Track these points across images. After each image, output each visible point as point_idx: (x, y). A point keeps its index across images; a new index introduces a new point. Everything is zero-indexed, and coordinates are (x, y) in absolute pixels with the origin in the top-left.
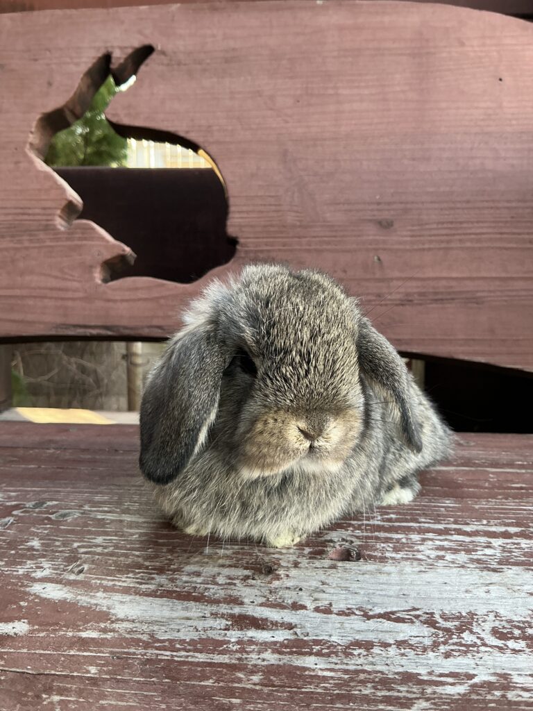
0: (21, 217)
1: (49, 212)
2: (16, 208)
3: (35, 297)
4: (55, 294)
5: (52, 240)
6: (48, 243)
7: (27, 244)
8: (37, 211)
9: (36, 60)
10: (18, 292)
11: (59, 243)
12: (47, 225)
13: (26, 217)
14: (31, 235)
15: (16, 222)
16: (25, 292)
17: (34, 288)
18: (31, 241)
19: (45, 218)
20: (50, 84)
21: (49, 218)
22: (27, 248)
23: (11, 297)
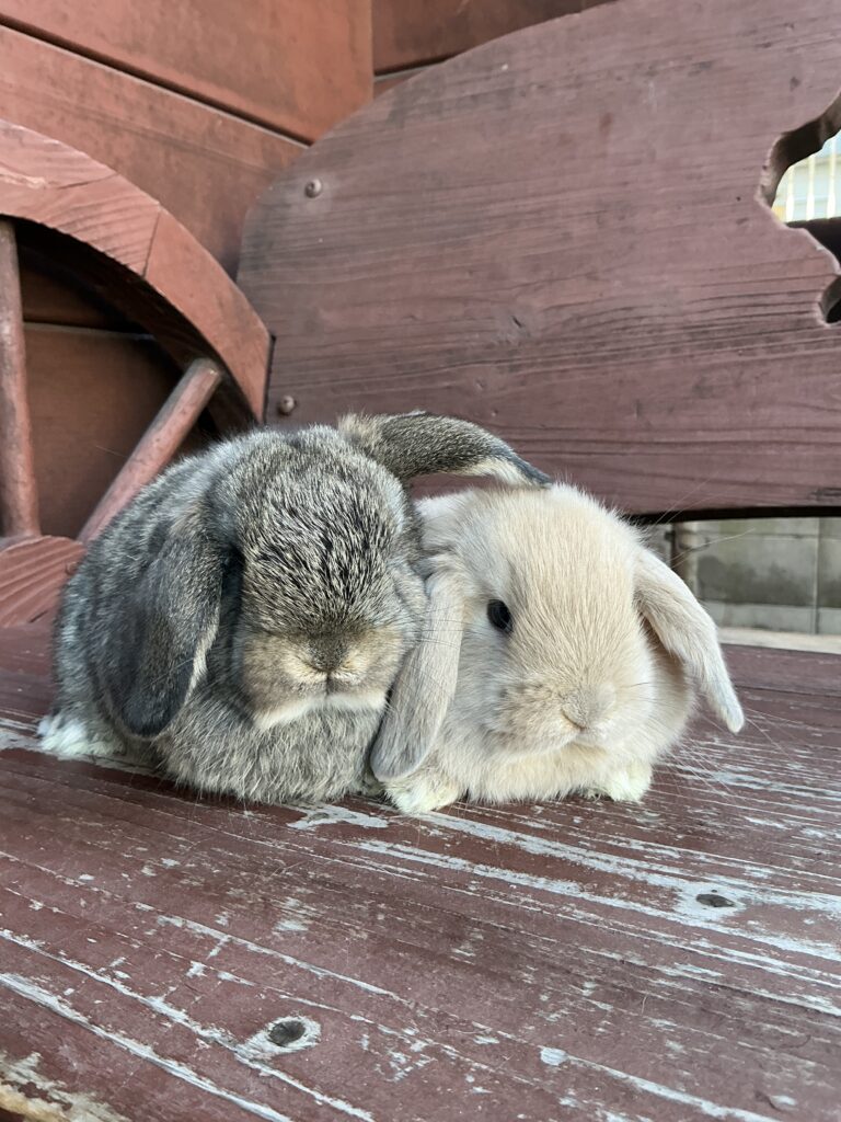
0: (750, 311)
1: (803, 298)
2: (739, 297)
3: (779, 443)
4: (815, 437)
5: (808, 345)
6: (802, 352)
7: (762, 355)
8: (779, 299)
9: (767, 45)
10: (748, 436)
11: (823, 350)
12: (799, 321)
13: (760, 310)
14: (769, 340)
15: (742, 320)
16: (759, 436)
17: (778, 429)
18: (770, 350)
19: (794, 309)
20: (795, 82)
21: (803, 308)
22: (763, 362)
23: (735, 443)
